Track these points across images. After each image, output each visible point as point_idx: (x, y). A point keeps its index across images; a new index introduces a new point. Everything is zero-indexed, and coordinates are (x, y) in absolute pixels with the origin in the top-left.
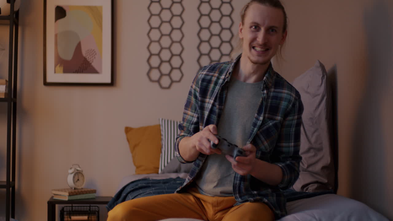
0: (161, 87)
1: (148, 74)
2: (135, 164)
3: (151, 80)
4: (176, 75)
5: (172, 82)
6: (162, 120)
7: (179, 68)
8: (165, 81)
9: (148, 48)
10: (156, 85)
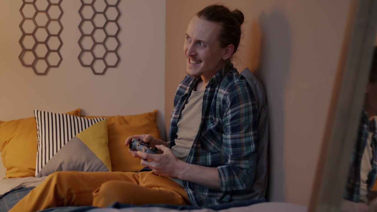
0: (36, 73)
1: (21, 57)
2: (5, 165)
3: (24, 64)
4: (53, 59)
5: (49, 66)
6: (37, 111)
7: (58, 51)
8: (41, 66)
9: (21, 26)
10: (31, 70)
